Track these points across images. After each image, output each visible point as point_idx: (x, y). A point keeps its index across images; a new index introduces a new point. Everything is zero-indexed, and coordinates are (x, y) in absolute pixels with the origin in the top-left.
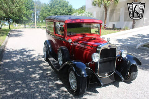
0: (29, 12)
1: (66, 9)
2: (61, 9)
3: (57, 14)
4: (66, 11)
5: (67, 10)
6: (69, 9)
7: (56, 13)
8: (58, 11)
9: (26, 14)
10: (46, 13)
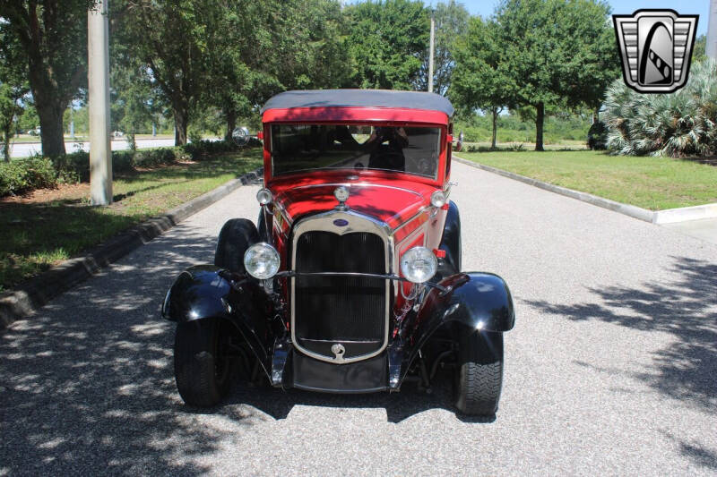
0: (395, 64)
1: (586, 51)
2: (557, 51)
3: (534, 76)
4: (586, 62)
5: (595, 57)
6: (608, 50)
7: (529, 72)
8: (541, 60)
9: (383, 74)
10: (473, 70)
